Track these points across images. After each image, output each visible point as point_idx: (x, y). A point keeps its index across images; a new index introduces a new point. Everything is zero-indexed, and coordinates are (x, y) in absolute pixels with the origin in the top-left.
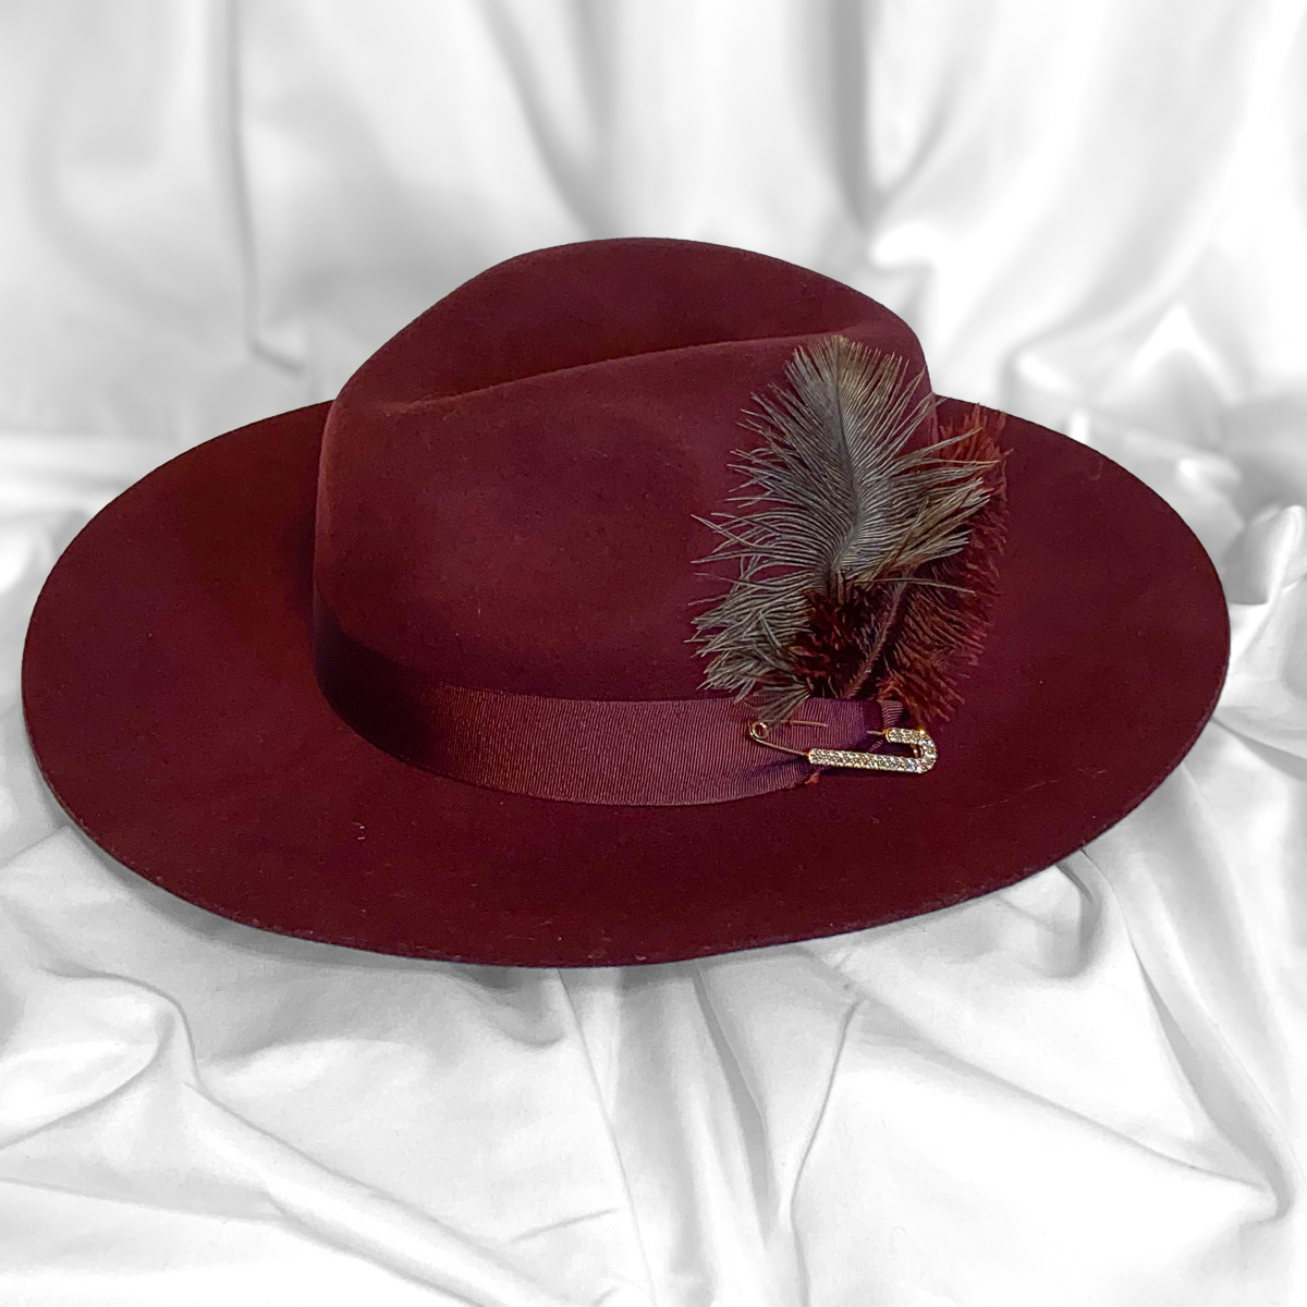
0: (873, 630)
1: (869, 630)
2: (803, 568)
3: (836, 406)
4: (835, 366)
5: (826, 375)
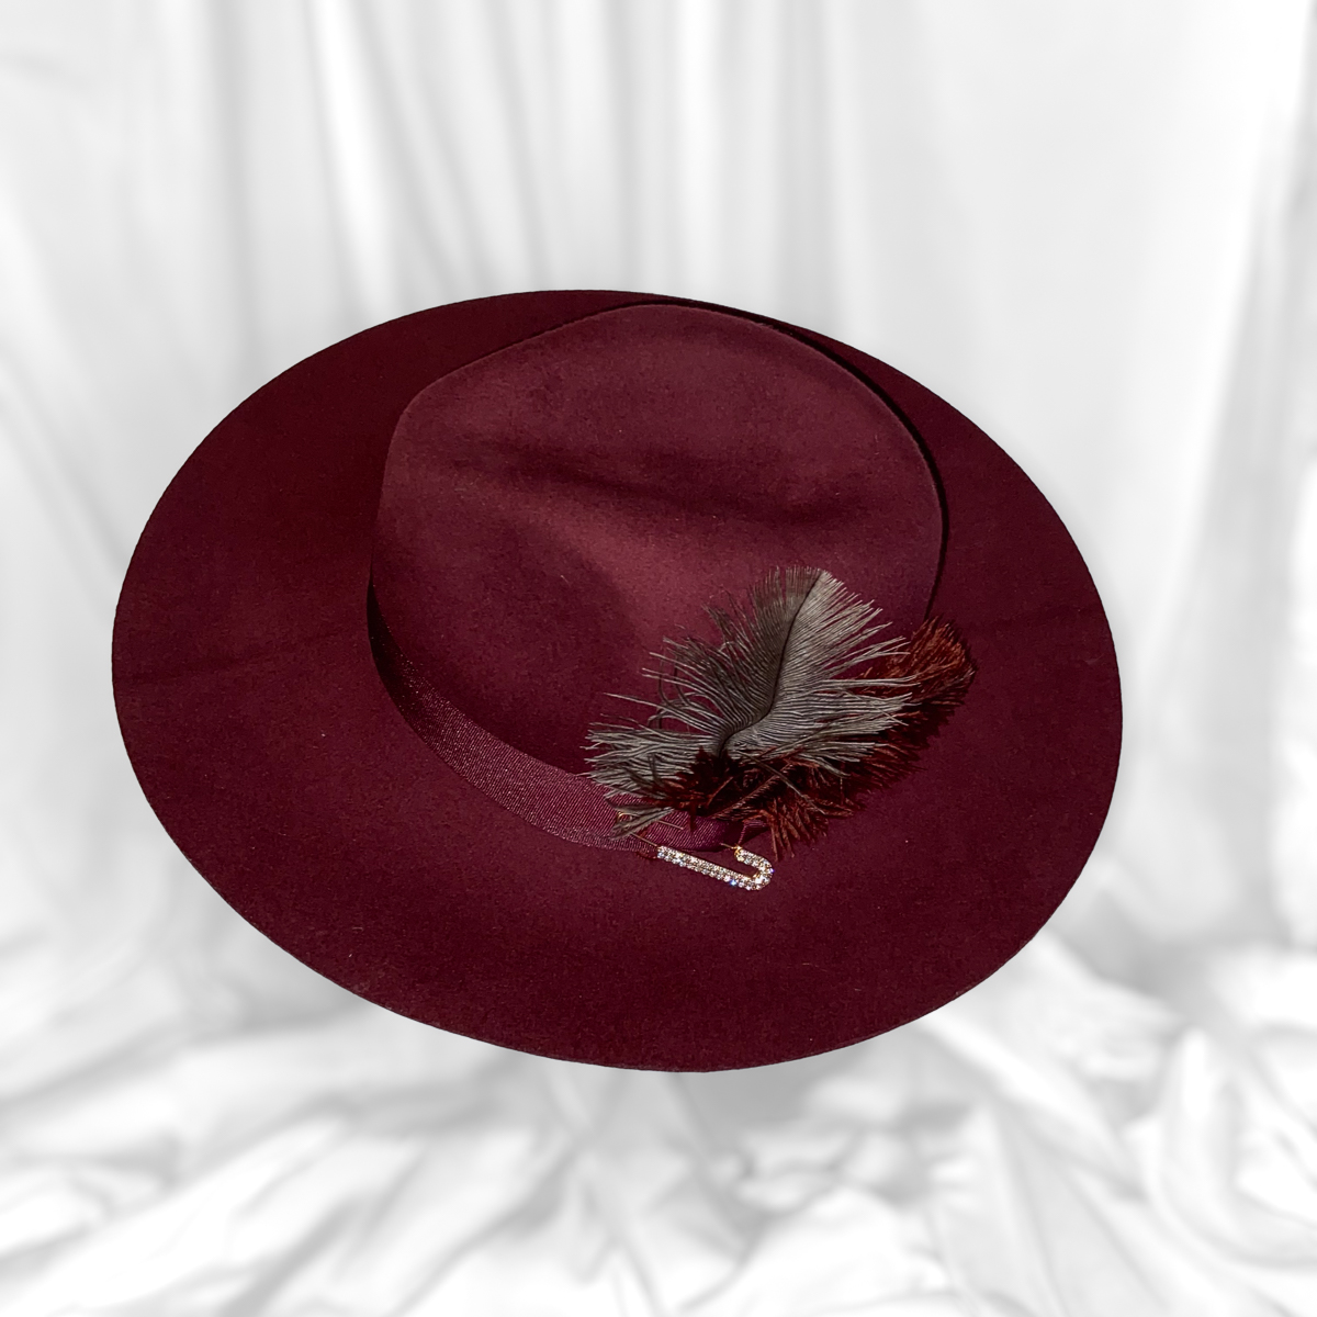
0: (755, 782)
1: (751, 780)
2: (703, 732)
3: (788, 626)
4: (804, 595)
5: (791, 600)
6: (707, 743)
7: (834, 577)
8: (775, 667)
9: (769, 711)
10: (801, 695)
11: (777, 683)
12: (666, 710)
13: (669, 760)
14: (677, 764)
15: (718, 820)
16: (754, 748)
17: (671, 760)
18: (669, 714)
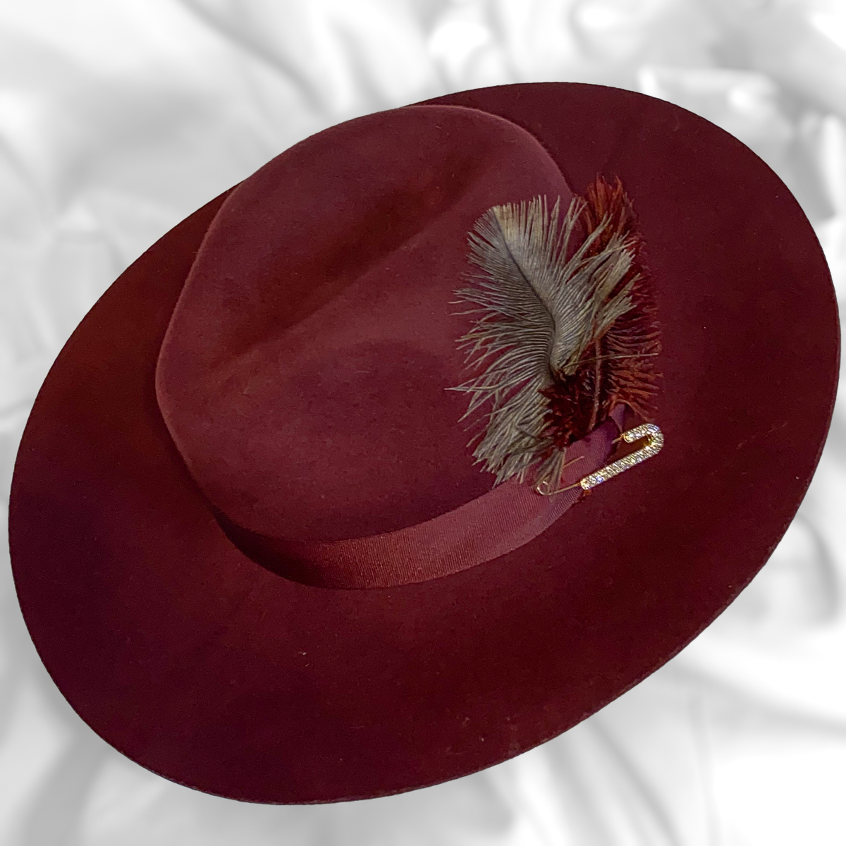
0: (591, 379)
1: (588, 381)
2: (532, 378)
3: (510, 260)
4: (499, 232)
5: (495, 242)
6: (540, 383)
7: (502, 206)
8: (529, 291)
9: (554, 322)
10: (560, 293)
11: (541, 300)
12: (497, 391)
13: (532, 417)
14: (539, 414)
15: (594, 429)
16: (569, 354)
17: (534, 415)
18: (503, 390)
